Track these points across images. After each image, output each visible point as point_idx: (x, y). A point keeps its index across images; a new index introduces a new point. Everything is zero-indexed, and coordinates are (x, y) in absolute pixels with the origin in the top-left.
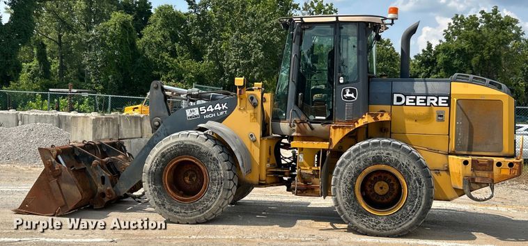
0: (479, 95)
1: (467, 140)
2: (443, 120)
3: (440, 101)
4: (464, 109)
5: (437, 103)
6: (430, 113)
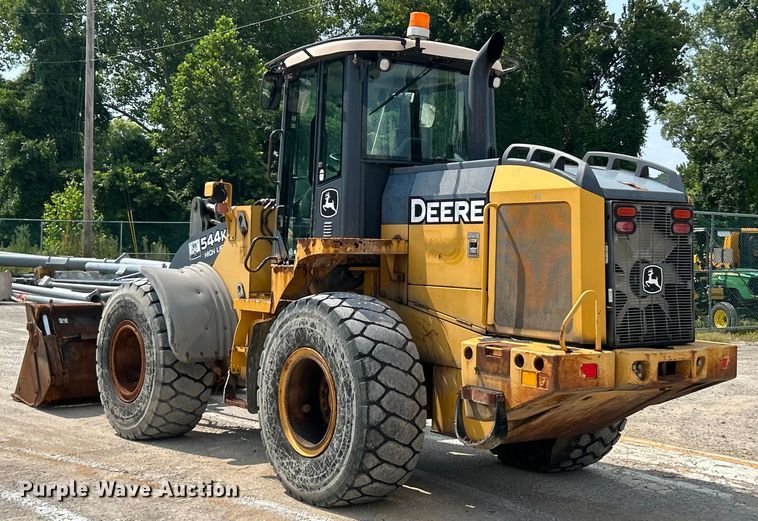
0: (532, 192)
1: (516, 300)
2: (476, 255)
3: (474, 211)
4: (509, 225)
5: (469, 215)
6: (459, 238)
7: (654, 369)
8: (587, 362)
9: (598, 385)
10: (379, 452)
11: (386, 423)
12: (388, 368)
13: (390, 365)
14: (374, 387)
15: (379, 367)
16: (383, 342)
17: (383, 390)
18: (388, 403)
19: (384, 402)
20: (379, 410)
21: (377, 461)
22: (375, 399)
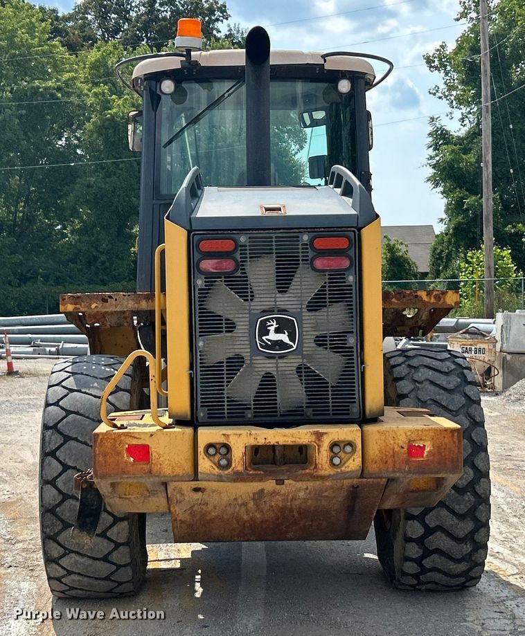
7: (238, 453)
8: (135, 442)
9: (150, 472)
10: (61, 538)
11: (63, 506)
12: (72, 443)
13: (76, 439)
14: (49, 464)
15: (60, 440)
16: (77, 413)
17: (60, 468)
18: (65, 484)
19: (60, 483)
20: (55, 492)
21: (62, 551)
22: (50, 478)
